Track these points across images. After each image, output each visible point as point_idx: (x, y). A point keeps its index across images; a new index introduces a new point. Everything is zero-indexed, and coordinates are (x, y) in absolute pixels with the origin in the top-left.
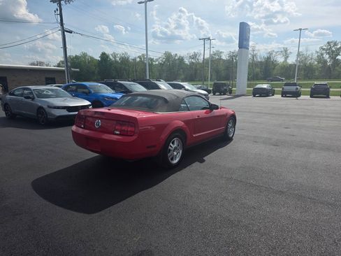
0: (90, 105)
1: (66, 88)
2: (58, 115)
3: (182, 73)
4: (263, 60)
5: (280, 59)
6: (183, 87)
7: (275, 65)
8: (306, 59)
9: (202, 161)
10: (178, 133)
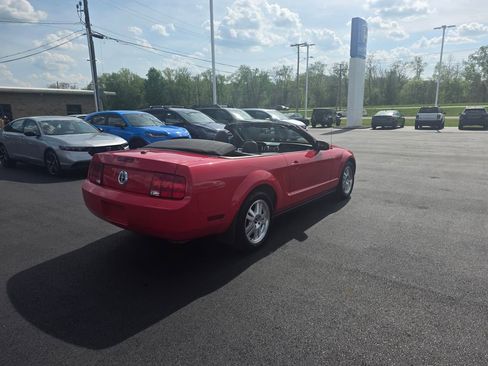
0: (125, 145)
1: (91, 121)
2: (75, 160)
3: (266, 96)
4: (385, 76)
5: (410, 74)
6: (269, 116)
7: (403, 83)
8: (449, 73)
9: (303, 238)
10: (263, 191)
